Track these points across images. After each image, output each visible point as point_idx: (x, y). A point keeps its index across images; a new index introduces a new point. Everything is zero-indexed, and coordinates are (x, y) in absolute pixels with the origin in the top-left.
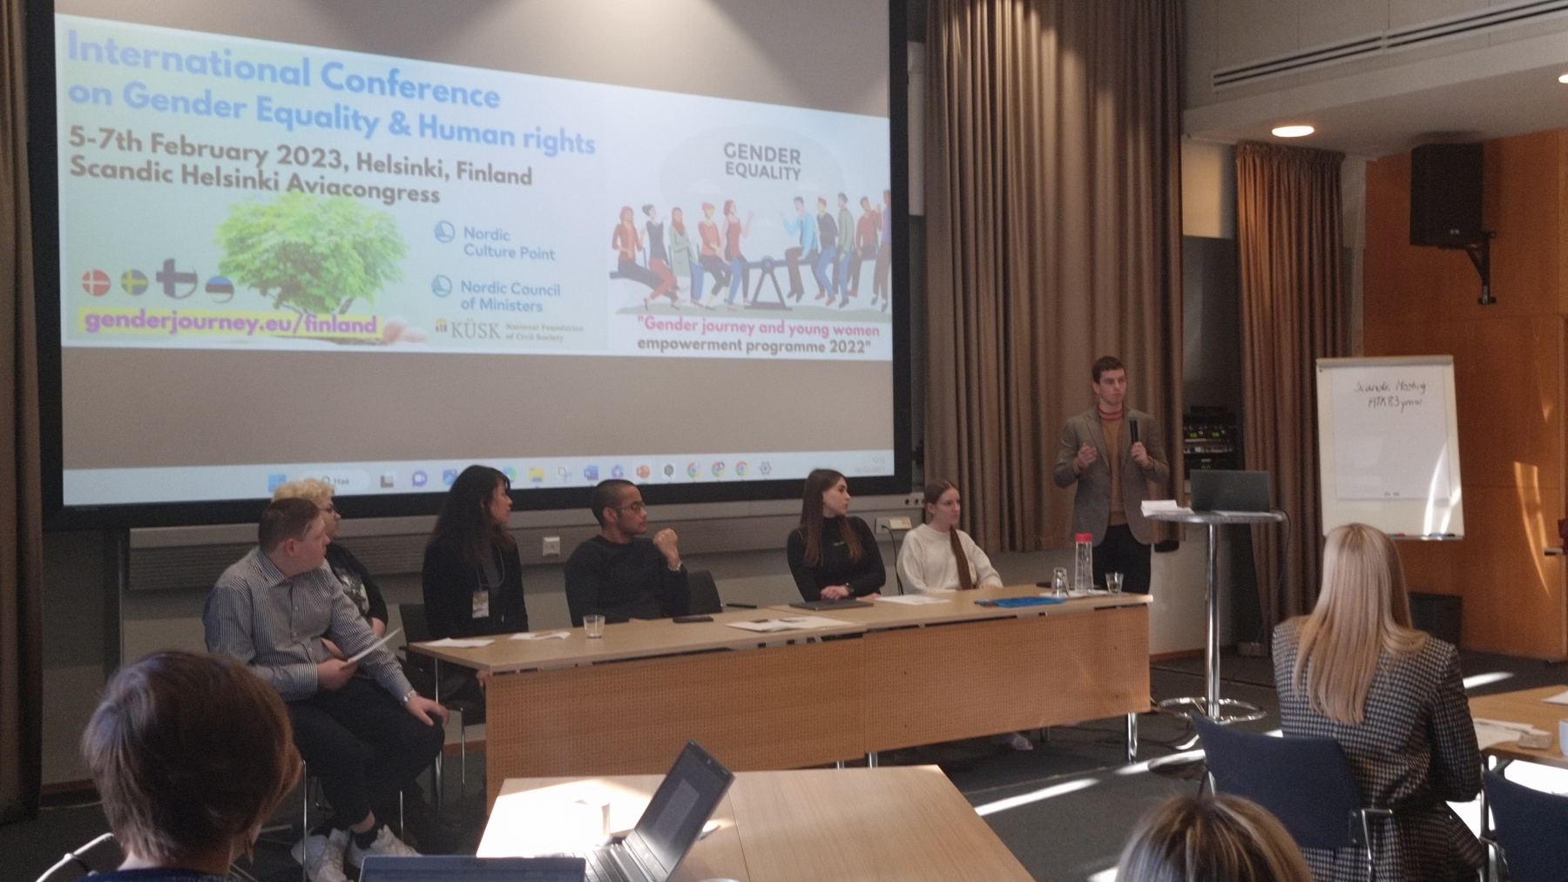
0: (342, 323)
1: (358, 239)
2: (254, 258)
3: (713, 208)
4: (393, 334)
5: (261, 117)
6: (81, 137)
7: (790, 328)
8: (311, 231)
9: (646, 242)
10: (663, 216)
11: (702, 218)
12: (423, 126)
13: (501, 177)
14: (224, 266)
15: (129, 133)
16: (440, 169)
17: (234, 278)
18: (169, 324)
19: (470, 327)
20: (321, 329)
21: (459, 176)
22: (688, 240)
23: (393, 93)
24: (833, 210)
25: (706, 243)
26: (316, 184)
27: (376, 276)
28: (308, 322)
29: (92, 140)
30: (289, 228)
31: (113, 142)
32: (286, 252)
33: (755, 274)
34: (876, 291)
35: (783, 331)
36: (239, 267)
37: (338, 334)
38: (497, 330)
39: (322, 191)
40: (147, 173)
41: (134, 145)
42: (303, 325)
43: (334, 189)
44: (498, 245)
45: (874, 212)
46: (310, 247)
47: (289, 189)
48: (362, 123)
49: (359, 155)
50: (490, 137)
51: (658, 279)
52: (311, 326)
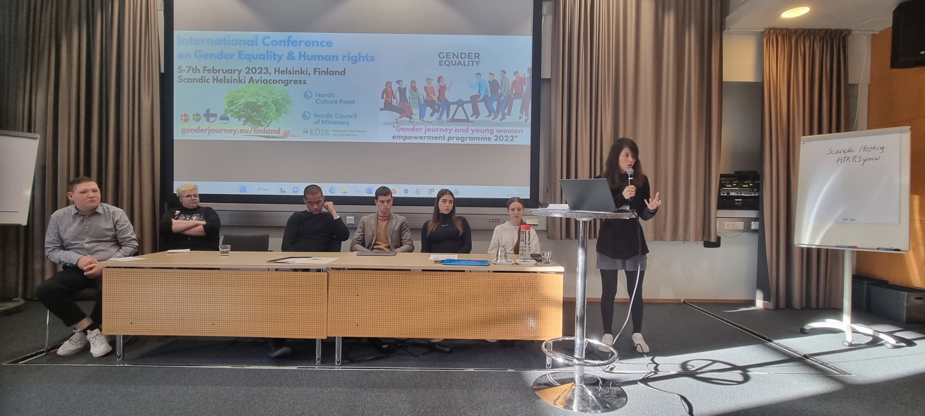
0: (267, 130)
1: (274, 99)
2: (236, 108)
3: (432, 80)
4: (286, 134)
5: (240, 58)
6: (181, 70)
7: (472, 130)
8: (257, 97)
9: (398, 95)
10: (406, 84)
11: (427, 85)
12: (300, 56)
13: (333, 73)
14: (226, 111)
15: (196, 67)
16: (307, 71)
17: (229, 115)
18: (207, 131)
19: (318, 131)
20: (260, 133)
21: (315, 74)
22: (419, 94)
23: (288, 45)
24: (498, 78)
25: (428, 95)
26: (259, 80)
27: (280, 112)
28: (255, 130)
29: (184, 71)
30: (249, 97)
31: (191, 71)
32: (248, 105)
33: (453, 108)
34: (522, 113)
35: (468, 132)
36: (231, 111)
37: (266, 134)
38: (329, 132)
39: (261, 83)
40: (202, 80)
41: (198, 71)
42: (253, 131)
43: (266, 82)
44: (331, 99)
45: (522, 77)
46: (257, 103)
47: (249, 83)
48: (276, 57)
49: (275, 68)
50: (329, 58)
51: (404, 110)
52: (256, 132)
